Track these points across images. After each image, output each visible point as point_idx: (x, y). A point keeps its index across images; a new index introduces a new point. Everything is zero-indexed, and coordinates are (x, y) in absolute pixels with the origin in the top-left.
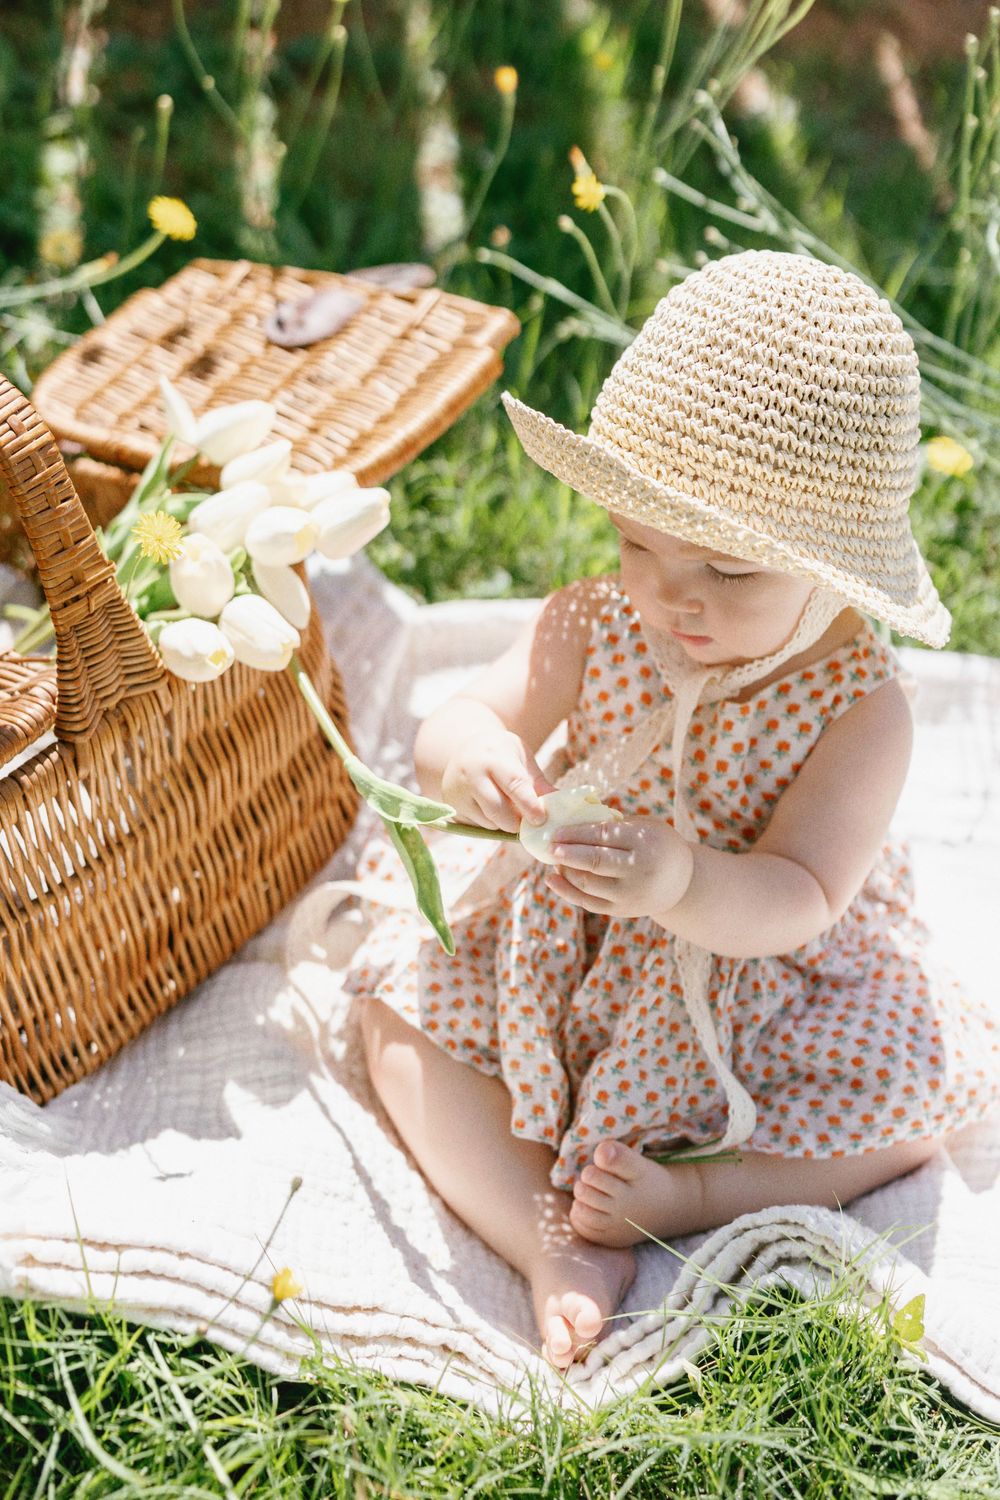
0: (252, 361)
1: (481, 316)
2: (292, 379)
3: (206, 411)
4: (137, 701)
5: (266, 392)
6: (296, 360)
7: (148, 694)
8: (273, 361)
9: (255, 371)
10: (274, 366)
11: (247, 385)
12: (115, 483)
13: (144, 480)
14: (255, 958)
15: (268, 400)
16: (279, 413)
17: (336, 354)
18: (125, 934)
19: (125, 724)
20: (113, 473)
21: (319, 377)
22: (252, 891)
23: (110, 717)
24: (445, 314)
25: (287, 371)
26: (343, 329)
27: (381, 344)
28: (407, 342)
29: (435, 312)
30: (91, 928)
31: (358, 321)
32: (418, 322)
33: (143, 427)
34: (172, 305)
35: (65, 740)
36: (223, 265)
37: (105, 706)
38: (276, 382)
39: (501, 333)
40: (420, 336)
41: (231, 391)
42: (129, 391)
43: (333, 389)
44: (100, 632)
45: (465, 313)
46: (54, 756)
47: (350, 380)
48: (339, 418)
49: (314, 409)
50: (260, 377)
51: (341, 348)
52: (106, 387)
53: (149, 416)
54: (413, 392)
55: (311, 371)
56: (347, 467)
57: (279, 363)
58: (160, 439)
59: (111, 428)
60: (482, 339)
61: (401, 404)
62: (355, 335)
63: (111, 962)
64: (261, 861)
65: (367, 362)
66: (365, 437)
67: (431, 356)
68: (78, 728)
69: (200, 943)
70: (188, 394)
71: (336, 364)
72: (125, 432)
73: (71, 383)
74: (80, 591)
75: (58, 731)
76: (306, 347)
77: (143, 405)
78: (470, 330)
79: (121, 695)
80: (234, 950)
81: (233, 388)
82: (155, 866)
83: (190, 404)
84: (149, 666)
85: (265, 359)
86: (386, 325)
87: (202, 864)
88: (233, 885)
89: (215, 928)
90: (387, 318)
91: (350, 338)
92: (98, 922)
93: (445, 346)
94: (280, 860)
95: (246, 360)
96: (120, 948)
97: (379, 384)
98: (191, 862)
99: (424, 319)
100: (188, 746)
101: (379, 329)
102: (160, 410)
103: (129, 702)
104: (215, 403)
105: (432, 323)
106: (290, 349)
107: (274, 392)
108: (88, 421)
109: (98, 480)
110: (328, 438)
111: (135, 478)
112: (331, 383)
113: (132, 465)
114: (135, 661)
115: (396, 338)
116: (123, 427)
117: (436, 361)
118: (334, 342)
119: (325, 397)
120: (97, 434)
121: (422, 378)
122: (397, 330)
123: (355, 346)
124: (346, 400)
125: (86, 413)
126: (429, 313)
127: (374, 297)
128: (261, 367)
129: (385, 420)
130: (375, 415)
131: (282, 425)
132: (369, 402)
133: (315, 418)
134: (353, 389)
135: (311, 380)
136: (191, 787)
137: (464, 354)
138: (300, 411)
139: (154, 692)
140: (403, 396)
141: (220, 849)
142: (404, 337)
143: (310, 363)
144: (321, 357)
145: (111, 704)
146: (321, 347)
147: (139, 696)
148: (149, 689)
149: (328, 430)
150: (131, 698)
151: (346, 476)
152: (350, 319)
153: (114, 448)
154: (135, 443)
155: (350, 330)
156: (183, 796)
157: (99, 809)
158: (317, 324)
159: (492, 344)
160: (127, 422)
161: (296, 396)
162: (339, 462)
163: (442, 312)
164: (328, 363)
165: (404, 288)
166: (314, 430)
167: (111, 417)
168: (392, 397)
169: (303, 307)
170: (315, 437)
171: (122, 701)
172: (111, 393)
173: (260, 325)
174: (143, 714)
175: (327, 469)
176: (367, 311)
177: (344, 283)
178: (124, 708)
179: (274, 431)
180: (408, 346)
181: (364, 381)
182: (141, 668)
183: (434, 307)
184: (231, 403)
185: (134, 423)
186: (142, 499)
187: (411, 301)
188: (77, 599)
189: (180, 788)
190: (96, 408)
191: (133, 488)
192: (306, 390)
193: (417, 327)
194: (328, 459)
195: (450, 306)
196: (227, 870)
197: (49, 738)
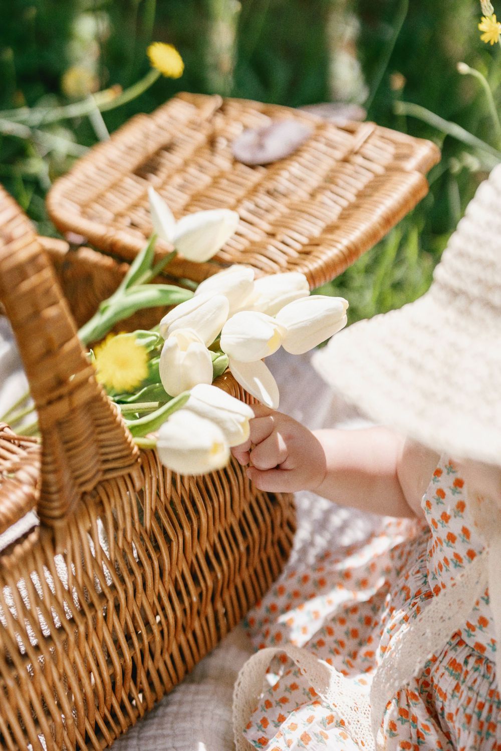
0: (222, 175)
1: (410, 146)
2: (254, 190)
3: (184, 215)
4: (113, 483)
5: (232, 201)
6: (256, 176)
7: (123, 477)
8: (237, 175)
9: (224, 183)
10: (239, 180)
11: (217, 194)
12: (108, 269)
13: (133, 270)
14: (203, 677)
15: (233, 208)
16: (241, 219)
17: (290, 173)
18: (95, 678)
19: (101, 503)
20: (108, 261)
21: (275, 190)
22: (204, 622)
23: (88, 498)
24: (379, 143)
25: (250, 184)
26: (295, 152)
27: (327, 164)
28: (348, 166)
29: (370, 141)
30: (64, 677)
31: (308, 146)
32: (356, 148)
33: (133, 225)
34: (160, 127)
35: (45, 524)
36: (201, 98)
37: (83, 489)
38: (241, 193)
39: (426, 160)
40: (359, 160)
41: (204, 198)
42: (124, 194)
43: (286, 201)
44: (82, 425)
45: (394, 142)
46: (33, 537)
47: (302, 194)
48: (294, 226)
49: (271, 217)
50: (229, 189)
51: (294, 168)
52: (107, 191)
53: (139, 216)
54: (355, 207)
55: (270, 185)
56: (299, 269)
57: (243, 178)
58: (147, 237)
59: (109, 225)
60: (410, 165)
61: (345, 216)
62: (306, 157)
63: (80, 703)
64: (213, 600)
65: (315, 180)
66: (315, 243)
67: (367, 178)
68: (57, 513)
69: (158, 671)
70: (171, 200)
71: (289, 181)
72: (118, 229)
73: (79, 186)
74: (64, 390)
75: (40, 514)
76: (266, 165)
77: (134, 206)
78: (399, 157)
79: (99, 477)
80: (187, 672)
81: (207, 197)
82: (122, 617)
83: (170, 207)
84: (125, 453)
85: (232, 174)
86: (330, 150)
87: (163, 609)
88: (189, 621)
89: (171, 656)
90: (330, 145)
91: (301, 160)
92: (70, 672)
93: (379, 170)
94: (229, 595)
95: (217, 174)
96: (88, 690)
97: (325, 197)
98: (153, 606)
99: (361, 147)
100: (156, 515)
101: (325, 153)
102: (148, 211)
103: (106, 484)
104: (192, 209)
105: (369, 150)
106: (253, 166)
107: (239, 201)
108: (90, 218)
109: (95, 266)
110: (283, 243)
111: (125, 267)
112: (285, 195)
113: (124, 256)
114: (113, 449)
115: (337, 161)
116: (118, 225)
117: (371, 182)
118: (288, 162)
119: (281, 207)
120: (96, 229)
121: (360, 195)
122: (339, 155)
123: (305, 167)
124: (298, 211)
125: (89, 211)
126: (366, 142)
127: (320, 127)
128: (228, 180)
129: (331, 229)
130: (322, 224)
131: (244, 228)
132: (317, 213)
133: (272, 224)
134: (302, 202)
135: (269, 193)
136: (157, 548)
137: (397, 177)
138: (259, 217)
139: (130, 476)
140: (344, 209)
141: (179, 594)
142: (346, 160)
143: (269, 178)
144: (278, 174)
145: (89, 487)
146: (277, 166)
147: (115, 479)
148: (124, 472)
149: (283, 235)
150: (107, 481)
151: (298, 277)
152: (302, 145)
153: (109, 241)
154: (128, 238)
155: (301, 153)
156: (150, 557)
157: (75, 578)
158: (274, 147)
159: (419, 169)
160: (120, 219)
161: (257, 206)
162: (292, 265)
163: (375, 141)
164: (283, 181)
165: (343, 121)
166: (272, 235)
167: (109, 215)
168: (336, 211)
169: (263, 134)
170: (272, 241)
171: (100, 483)
172: (110, 196)
173: (228, 146)
174: (116, 493)
175: (283, 270)
176: (315, 138)
177: (296, 115)
178: (101, 490)
179: (237, 234)
180: (349, 168)
181: (313, 195)
182: (118, 455)
183: (369, 137)
184: (205, 209)
185: (126, 221)
186: (128, 286)
187: (351, 132)
188: (60, 398)
189: (147, 550)
190: (97, 207)
191: (124, 274)
192: (264, 201)
193: (356, 153)
194: (282, 260)
195: (382, 137)
196: (185, 611)
197: (31, 519)
